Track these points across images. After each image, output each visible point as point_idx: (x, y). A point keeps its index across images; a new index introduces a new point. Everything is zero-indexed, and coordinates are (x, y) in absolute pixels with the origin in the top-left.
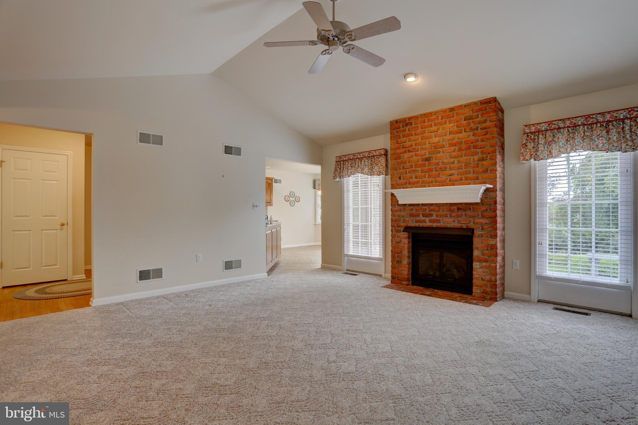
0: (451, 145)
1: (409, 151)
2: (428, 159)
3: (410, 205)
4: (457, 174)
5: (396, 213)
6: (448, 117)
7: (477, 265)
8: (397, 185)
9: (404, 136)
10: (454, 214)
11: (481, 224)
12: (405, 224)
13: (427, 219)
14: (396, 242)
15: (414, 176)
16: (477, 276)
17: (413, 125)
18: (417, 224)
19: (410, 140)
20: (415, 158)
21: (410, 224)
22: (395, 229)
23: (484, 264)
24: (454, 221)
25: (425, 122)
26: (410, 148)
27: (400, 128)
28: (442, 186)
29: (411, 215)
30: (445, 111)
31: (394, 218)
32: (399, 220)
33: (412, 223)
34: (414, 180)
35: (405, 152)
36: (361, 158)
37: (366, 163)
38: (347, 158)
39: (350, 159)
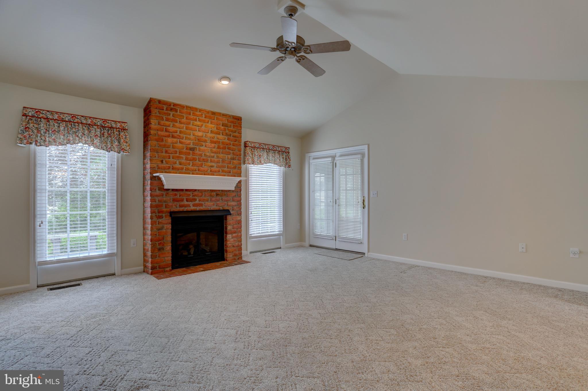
0: (212, 142)
1: (173, 137)
2: (192, 149)
3: (173, 190)
4: (216, 167)
5: (157, 199)
6: (210, 118)
7: (230, 237)
8: (159, 168)
9: (167, 120)
10: (213, 199)
11: (233, 206)
12: (168, 209)
13: (191, 204)
14: (157, 229)
15: (178, 162)
16: (230, 245)
17: (178, 113)
18: (181, 209)
19: (174, 126)
20: (179, 145)
21: (173, 209)
22: (156, 215)
23: (234, 235)
24: (214, 205)
25: (190, 114)
26: (175, 134)
27: (163, 110)
28: (204, 175)
29: (174, 200)
30: (208, 112)
31: (154, 203)
32: (162, 206)
33: (176, 208)
34: (177, 166)
35: (169, 136)
36: (89, 125)
37: (98, 133)
38: (56, 117)
39: (63, 121)
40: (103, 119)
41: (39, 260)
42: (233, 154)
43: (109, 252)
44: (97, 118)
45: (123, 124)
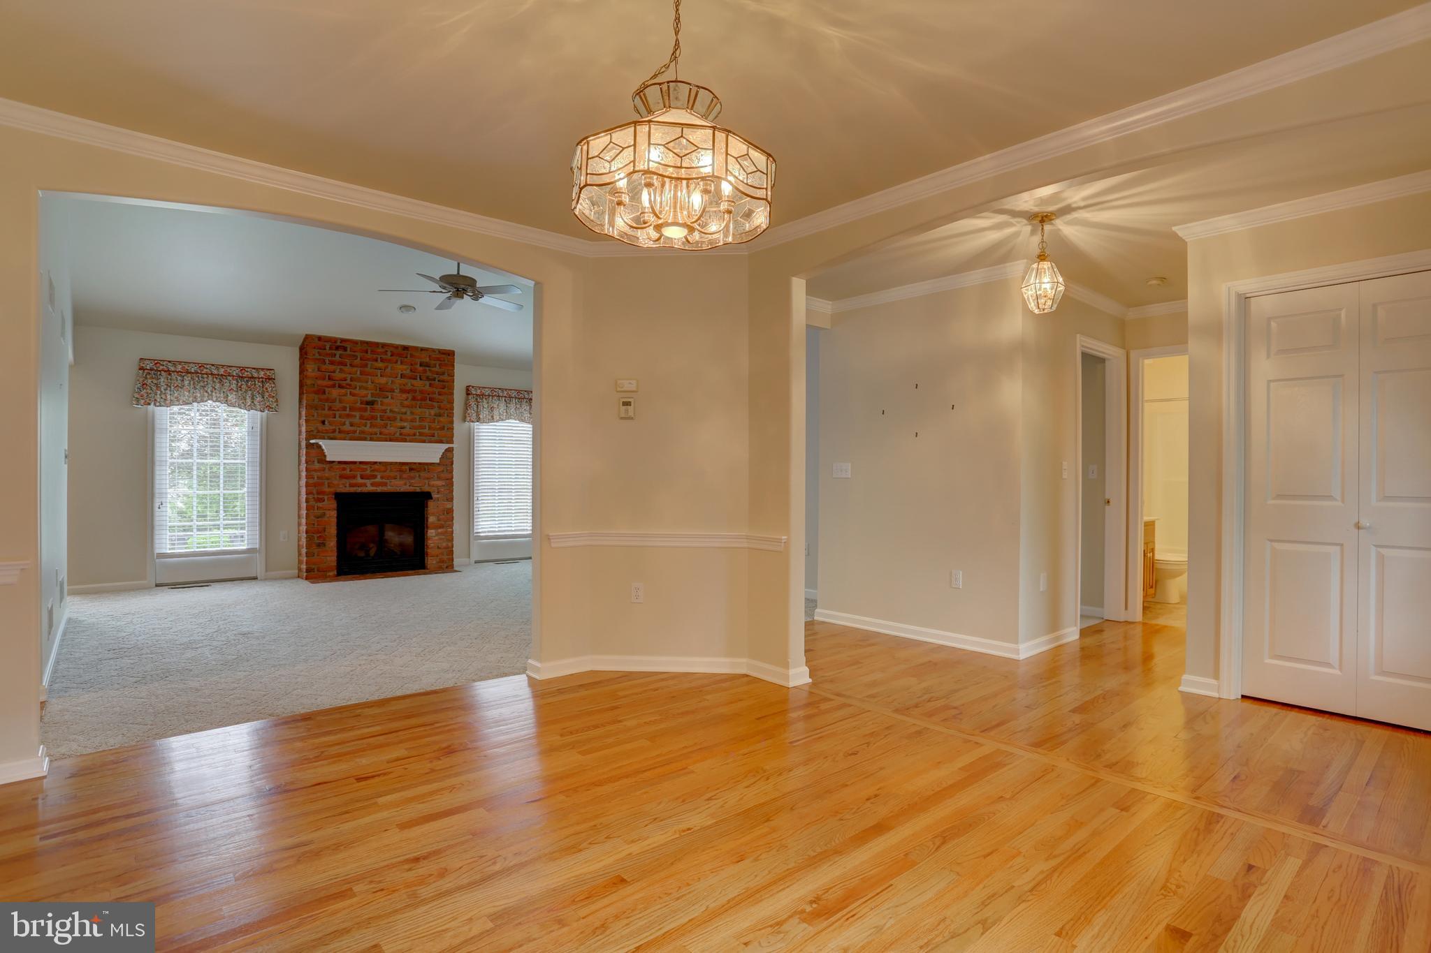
0: (402, 391)
1: (340, 386)
2: (371, 403)
3: (340, 462)
4: (410, 428)
5: (315, 475)
6: (400, 355)
7: (432, 533)
8: (318, 432)
9: (332, 363)
10: (405, 476)
11: (438, 487)
12: (332, 490)
13: (368, 482)
14: (315, 517)
15: (347, 423)
16: (432, 545)
17: (348, 352)
18: (353, 490)
19: (341, 371)
20: (349, 398)
21: (341, 489)
22: (314, 498)
23: (440, 530)
24: (405, 484)
25: (367, 352)
26: (344, 383)
27: (325, 349)
28: (390, 441)
29: (342, 477)
30: (396, 347)
31: (311, 481)
32: (323, 484)
33: (345, 487)
34: (347, 427)
35: (334, 386)
36: (222, 375)
37: (234, 386)
38: (179, 368)
39: (188, 372)
40: (240, 367)
41: (157, 551)
42: (440, 407)
43: (249, 547)
44: (232, 366)
45: (268, 373)
